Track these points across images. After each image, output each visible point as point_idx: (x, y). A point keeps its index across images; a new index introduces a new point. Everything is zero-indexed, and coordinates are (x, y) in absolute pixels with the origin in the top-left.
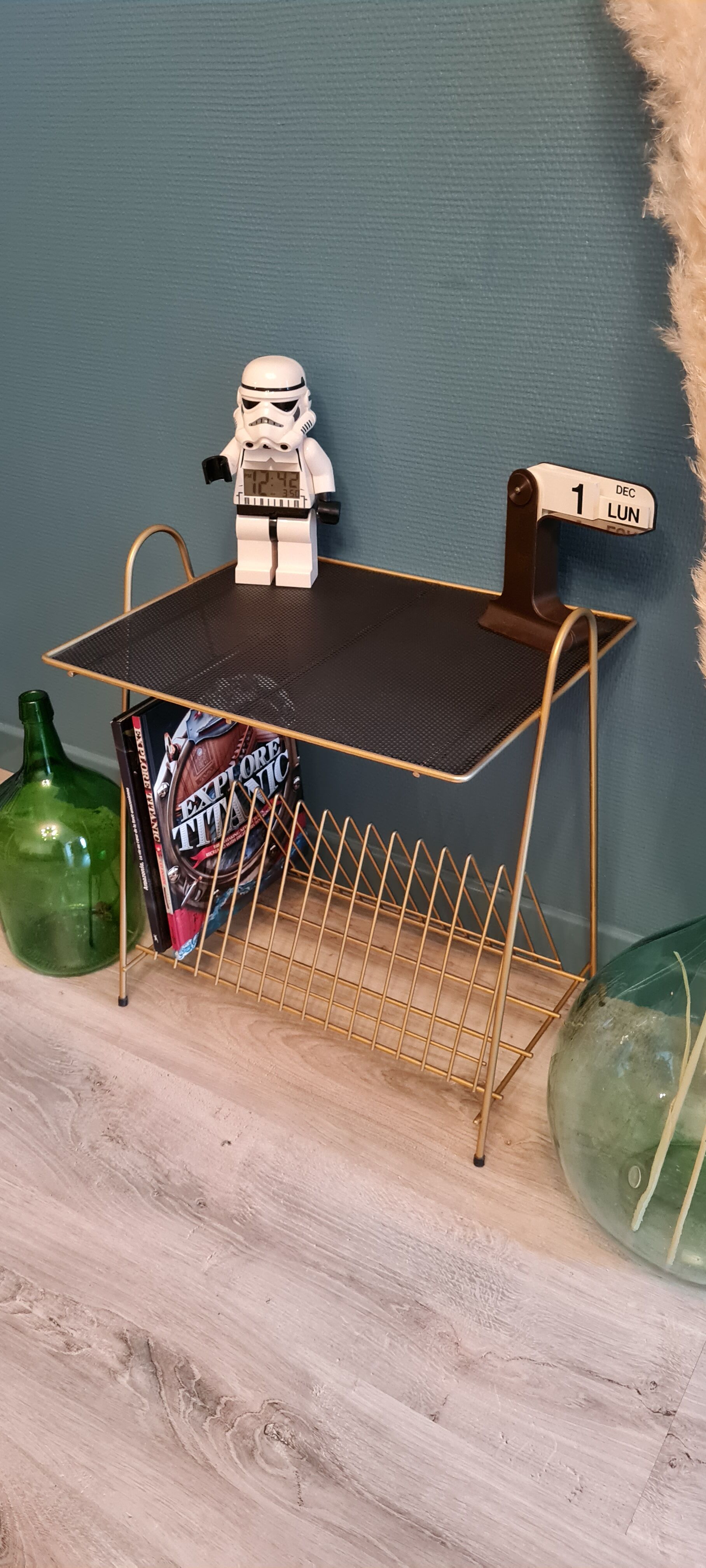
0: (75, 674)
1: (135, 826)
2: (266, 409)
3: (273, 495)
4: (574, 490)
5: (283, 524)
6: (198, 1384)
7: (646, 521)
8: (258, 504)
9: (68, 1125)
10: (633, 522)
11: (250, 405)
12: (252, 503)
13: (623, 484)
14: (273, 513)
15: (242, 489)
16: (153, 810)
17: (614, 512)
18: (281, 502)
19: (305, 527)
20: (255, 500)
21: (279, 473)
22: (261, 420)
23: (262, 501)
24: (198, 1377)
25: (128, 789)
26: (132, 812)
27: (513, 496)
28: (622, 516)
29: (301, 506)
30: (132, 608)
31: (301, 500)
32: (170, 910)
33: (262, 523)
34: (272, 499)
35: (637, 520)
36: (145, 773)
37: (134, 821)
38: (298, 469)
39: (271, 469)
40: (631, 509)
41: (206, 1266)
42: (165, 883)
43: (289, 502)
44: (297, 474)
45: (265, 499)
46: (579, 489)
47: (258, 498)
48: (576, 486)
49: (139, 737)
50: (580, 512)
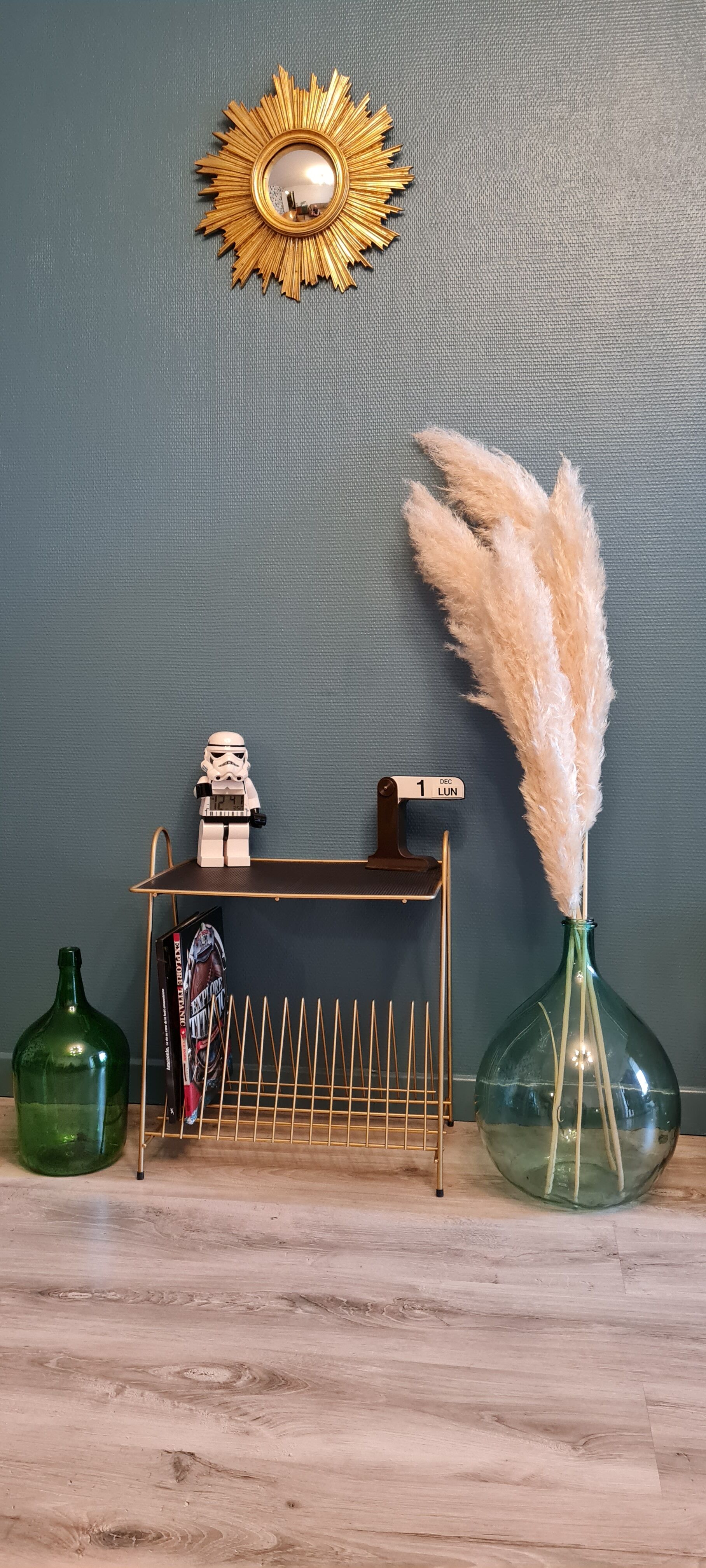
0: (158, 894)
1: (165, 1018)
2: (229, 756)
3: (227, 810)
4: (418, 784)
5: (232, 827)
6: (347, 1302)
7: (461, 794)
8: (218, 815)
9: (154, 1231)
10: (454, 796)
11: (218, 755)
12: (214, 815)
13: (444, 778)
14: (226, 821)
15: (208, 807)
16: (182, 1001)
17: (442, 792)
18: (233, 813)
19: (245, 828)
20: (216, 813)
21: (231, 796)
22: (227, 763)
23: (221, 813)
24: (346, 1300)
25: (163, 990)
26: (164, 1007)
27: (382, 792)
28: (447, 793)
29: (245, 815)
30: (156, 874)
31: (245, 811)
32: (187, 1082)
33: (221, 827)
34: (227, 812)
35: (456, 794)
36: (179, 974)
37: (165, 1015)
38: (243, 793)
39: (227, 793)
40: (452, 789)
41: (310, 1263)
42: (185, 1060)
43: (237, 813)
44: (242, 796)
45: (223, 812)
46: (422, 783)
47: (218, 812)
48: (419, 781)
49: (177, 948)
50: (423, 794)
